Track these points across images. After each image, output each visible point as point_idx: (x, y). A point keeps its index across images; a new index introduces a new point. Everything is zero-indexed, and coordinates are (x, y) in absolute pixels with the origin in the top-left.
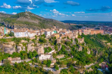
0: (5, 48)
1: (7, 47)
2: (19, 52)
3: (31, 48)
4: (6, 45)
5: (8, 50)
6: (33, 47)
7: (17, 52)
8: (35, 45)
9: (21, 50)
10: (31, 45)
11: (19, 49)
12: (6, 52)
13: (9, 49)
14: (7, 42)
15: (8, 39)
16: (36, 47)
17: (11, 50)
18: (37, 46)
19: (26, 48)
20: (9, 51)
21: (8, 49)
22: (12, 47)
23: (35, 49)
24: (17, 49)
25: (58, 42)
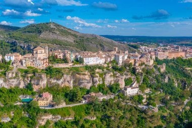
0: (79, 80)
1: (83, 79)
2: (96, 85)
3: (109, 79)
4: (82, 77)
5: (83, 83)
6: (112, 79)
7: (95, 86)
8: (114, 76)
9: (98, 83)
10: (110, 75)
11: (96, 82)
12: (82, 86)
13: (86, 81)
14: (82, 72)
15: (81, 67)
16: (115, 79)
17: (88, 83)
18: (117, 77)
19: (103, 80)
20: (86, 84)
21: (84, 81)
22: (89, 79)
23: (115, 81)
24: (94, 82)
25: (138, 71)
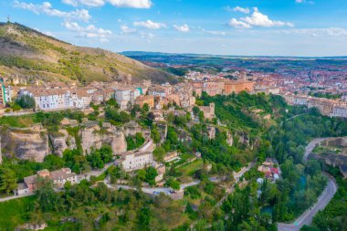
0: (18, 145)
1: (25, 143)
2: (61, 153)
3: (90, 140)
4: (22, 137)
5: (27, 150)
6: (98, 138)
7: (56, 155)
8: (103, 131)
9: (65, 147)
10: (92, 130)
11: (60, 145)
12: (24, 157)
13: (33, 146)
14: (24, 126)
15: (24, 117)
16: (105, 137)
17: (38, 149)
18: (108, 133)
19: (79, 141)
20: (33, 151)
21: (29, 146)
22: (41, 141)
23: (104, 142)
24: (54, 148)
25: (156, 119)
